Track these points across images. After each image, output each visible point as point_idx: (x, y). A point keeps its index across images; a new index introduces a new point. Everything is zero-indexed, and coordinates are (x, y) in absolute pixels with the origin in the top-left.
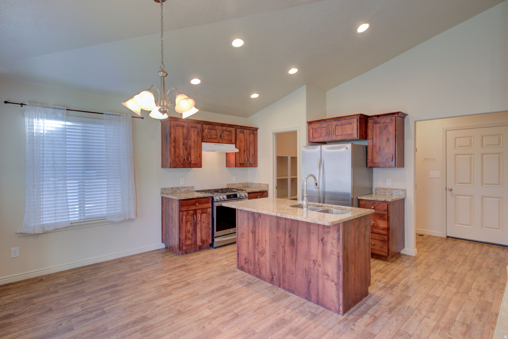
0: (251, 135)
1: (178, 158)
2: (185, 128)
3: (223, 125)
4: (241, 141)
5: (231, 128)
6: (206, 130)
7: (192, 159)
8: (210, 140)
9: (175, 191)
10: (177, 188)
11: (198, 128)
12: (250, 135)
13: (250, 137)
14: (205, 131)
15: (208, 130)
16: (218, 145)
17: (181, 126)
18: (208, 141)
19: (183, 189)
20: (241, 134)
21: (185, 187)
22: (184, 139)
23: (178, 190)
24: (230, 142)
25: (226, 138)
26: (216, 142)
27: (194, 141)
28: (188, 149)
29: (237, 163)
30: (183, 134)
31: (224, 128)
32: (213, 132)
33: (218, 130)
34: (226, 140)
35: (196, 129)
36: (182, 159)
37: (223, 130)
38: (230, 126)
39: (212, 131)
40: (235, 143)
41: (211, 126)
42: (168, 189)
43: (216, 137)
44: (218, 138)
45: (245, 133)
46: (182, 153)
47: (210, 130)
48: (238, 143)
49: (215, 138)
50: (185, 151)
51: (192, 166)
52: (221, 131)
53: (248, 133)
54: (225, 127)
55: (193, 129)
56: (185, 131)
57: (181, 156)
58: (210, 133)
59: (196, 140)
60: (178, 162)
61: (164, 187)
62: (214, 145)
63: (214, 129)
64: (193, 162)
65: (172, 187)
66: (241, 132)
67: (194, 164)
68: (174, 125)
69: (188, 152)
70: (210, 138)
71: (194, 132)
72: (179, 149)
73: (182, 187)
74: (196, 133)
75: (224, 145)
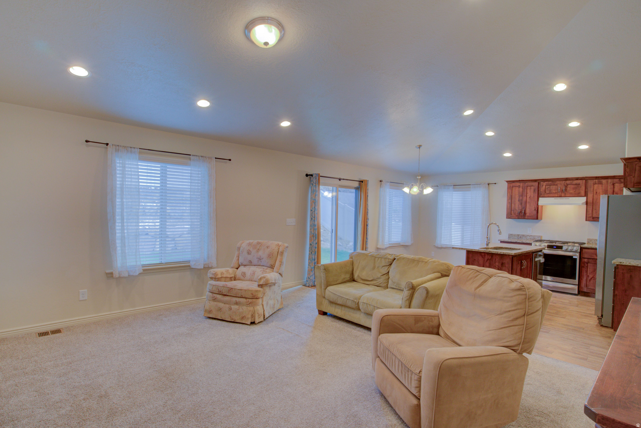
0: (616, 185)
1: (513, 211)
2: (521, 187)
3: (567, 179)
4: (596, 192)
5: (580, 181)
6: (544, 187)
7: (526, 212)
8: (548, 195)
9: (520, 237)
10: (523, 236)
11: (535, 186)
12: (613, 184)
13: (614, 187)
14: (542, 187)
15: (547, 187)
16: (560, 199)
17: (517, 187)
18: (546, 196)
19: (528, 237)
20: (596, 186)
21: (531, 235)
22: (519, 196)
23: (524, 237)
24: (578, 195)
25: (571, 191)
26: (557, 196)
27: (530, 197)
28: (523, 204)
29: (588, 217)
30: (519, 192)
31: (568, 182)
32: (553, 188)
33: (559, 185)
34: (571, 193)
35: (532, 187)
36: (517, 212)
37: (567, 184)
38: (577, 179)
39: (552, 186)
40: (586, 195)
41: (550, 182)
42: (515, 235)
43: (557, 191)
44: (559, 192)
45: (603, 183)
46: (517, 207)
47: (549, 186)
48: (590, 195)
49: (555, 193)
50: (520, 206)
51: (526, 218)
52: (564, 185)
53: (610, 183)
54: (570, 181)
55: (529, 187)
56: (521, 189)
57: (516, 210)
58: (549, 189)
59: (532, 196)
60: (513, 214)
61: (511, 233)
62: (555, 199)
63: (554, 185)
64: (528, 214)
65: (518, 234)
66: (597, 183)
67: (528, 216)
68: (510, 186)
69: (523, 206)
70: (549, 193)
71: (530, 190)
72: (515, 204)
73: (528, 235)
74: (532, 190)
75: (569, 199)
